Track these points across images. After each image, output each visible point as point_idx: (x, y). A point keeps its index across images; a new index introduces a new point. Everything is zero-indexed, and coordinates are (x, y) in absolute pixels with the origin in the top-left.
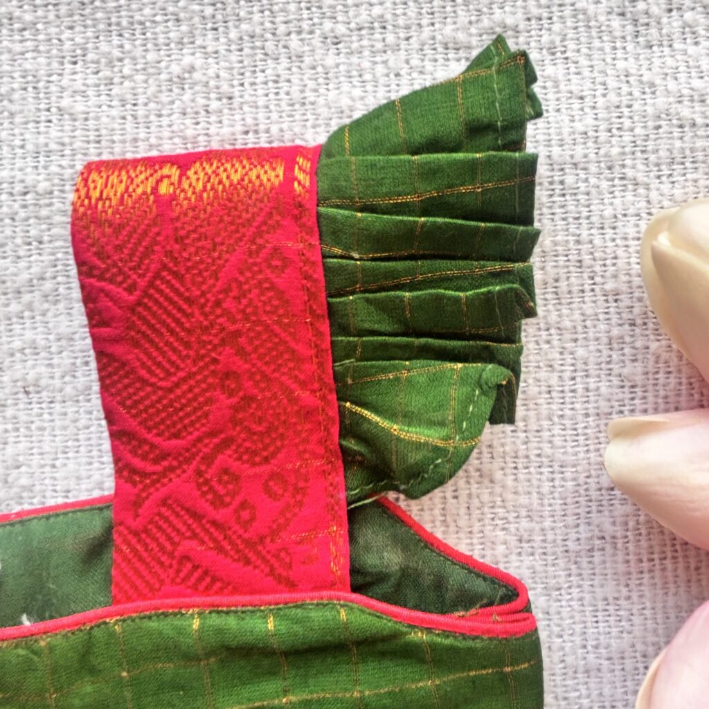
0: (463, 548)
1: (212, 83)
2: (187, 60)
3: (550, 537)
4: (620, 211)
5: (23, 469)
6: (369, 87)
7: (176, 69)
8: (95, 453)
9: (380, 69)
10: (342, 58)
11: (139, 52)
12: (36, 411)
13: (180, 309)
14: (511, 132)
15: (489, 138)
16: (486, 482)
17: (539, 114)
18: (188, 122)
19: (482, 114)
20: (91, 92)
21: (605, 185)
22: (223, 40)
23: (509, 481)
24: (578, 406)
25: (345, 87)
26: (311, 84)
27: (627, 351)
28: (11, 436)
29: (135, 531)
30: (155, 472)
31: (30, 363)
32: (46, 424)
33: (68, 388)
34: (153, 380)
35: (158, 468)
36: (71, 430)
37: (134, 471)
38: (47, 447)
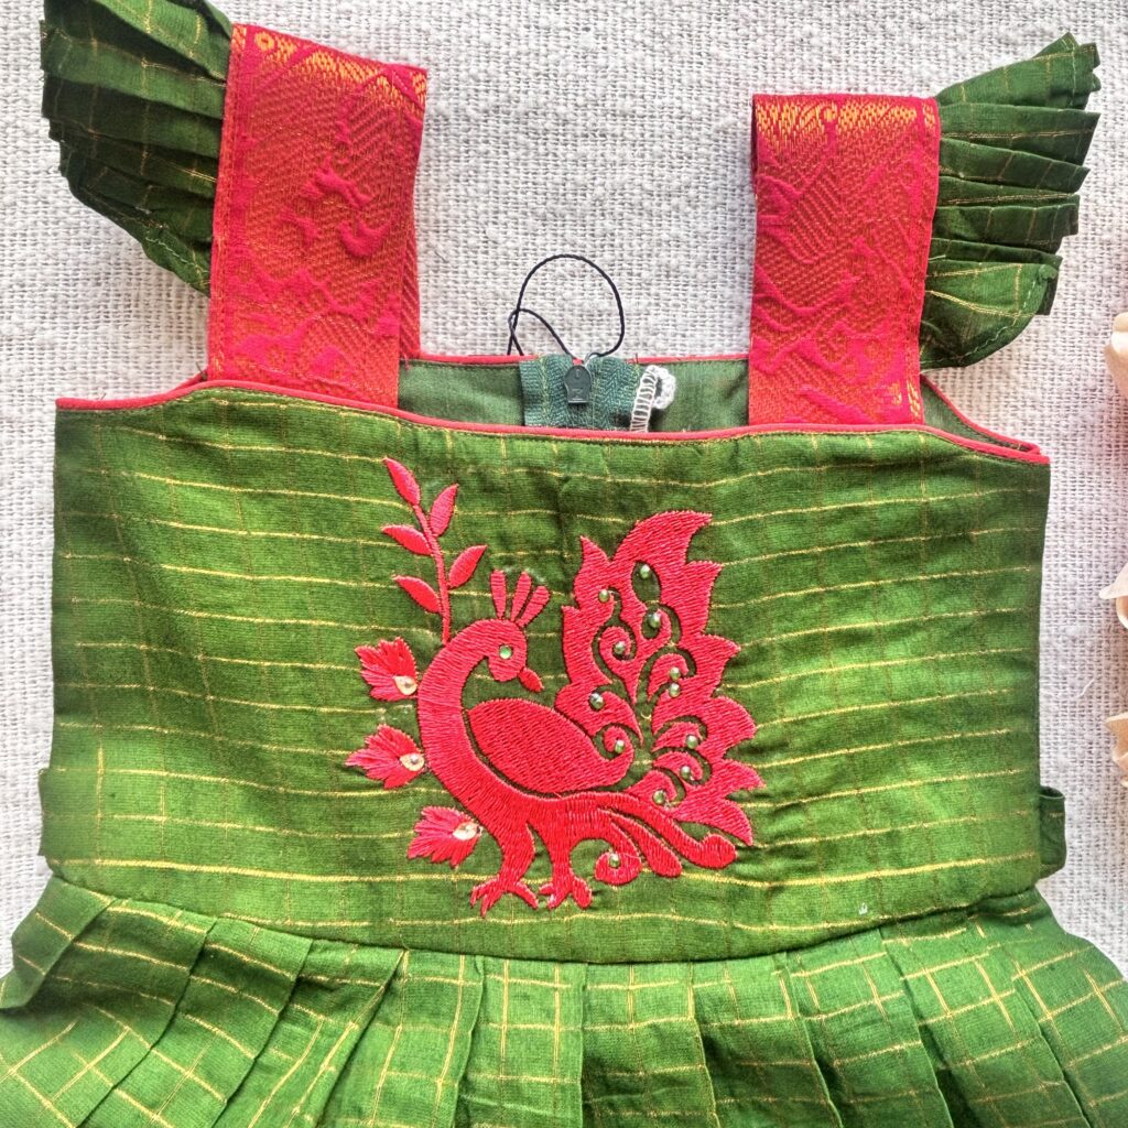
0: (982, 424)
1: (826, 48)
2: (807, 28)
3: (1047, 422)
4: (1117, 180)
5: (660, 336)
6: (943, 64)
7: (797, 34)
8: (717, 327)
9: (951, 53)
10: (923, 41)
11: (770, 17)
12: (673, 291)
13: (832, 204)
14: (1080, 97)
15: (1064, 100)
16: (1004, 376)
17: (1098, 88)
18: (806, 76)
19: (1063, 83)
20: (732, 43)
21: (1108, 159)
22: (835, 15)
23: (1021, 378)
24: (1076, 325)
25: (925, 63)
26: (899, 57)
27: (1113, 288)
28: (652, 310)
29: (767, 375)
30: (787, 332)
31: (673, 253)
32: (680, 302)
33: (700, 276)
34: (800, 258)
35: (789, 328)
36: (700, 308)
37: (772, 329)
38: (680, 320)
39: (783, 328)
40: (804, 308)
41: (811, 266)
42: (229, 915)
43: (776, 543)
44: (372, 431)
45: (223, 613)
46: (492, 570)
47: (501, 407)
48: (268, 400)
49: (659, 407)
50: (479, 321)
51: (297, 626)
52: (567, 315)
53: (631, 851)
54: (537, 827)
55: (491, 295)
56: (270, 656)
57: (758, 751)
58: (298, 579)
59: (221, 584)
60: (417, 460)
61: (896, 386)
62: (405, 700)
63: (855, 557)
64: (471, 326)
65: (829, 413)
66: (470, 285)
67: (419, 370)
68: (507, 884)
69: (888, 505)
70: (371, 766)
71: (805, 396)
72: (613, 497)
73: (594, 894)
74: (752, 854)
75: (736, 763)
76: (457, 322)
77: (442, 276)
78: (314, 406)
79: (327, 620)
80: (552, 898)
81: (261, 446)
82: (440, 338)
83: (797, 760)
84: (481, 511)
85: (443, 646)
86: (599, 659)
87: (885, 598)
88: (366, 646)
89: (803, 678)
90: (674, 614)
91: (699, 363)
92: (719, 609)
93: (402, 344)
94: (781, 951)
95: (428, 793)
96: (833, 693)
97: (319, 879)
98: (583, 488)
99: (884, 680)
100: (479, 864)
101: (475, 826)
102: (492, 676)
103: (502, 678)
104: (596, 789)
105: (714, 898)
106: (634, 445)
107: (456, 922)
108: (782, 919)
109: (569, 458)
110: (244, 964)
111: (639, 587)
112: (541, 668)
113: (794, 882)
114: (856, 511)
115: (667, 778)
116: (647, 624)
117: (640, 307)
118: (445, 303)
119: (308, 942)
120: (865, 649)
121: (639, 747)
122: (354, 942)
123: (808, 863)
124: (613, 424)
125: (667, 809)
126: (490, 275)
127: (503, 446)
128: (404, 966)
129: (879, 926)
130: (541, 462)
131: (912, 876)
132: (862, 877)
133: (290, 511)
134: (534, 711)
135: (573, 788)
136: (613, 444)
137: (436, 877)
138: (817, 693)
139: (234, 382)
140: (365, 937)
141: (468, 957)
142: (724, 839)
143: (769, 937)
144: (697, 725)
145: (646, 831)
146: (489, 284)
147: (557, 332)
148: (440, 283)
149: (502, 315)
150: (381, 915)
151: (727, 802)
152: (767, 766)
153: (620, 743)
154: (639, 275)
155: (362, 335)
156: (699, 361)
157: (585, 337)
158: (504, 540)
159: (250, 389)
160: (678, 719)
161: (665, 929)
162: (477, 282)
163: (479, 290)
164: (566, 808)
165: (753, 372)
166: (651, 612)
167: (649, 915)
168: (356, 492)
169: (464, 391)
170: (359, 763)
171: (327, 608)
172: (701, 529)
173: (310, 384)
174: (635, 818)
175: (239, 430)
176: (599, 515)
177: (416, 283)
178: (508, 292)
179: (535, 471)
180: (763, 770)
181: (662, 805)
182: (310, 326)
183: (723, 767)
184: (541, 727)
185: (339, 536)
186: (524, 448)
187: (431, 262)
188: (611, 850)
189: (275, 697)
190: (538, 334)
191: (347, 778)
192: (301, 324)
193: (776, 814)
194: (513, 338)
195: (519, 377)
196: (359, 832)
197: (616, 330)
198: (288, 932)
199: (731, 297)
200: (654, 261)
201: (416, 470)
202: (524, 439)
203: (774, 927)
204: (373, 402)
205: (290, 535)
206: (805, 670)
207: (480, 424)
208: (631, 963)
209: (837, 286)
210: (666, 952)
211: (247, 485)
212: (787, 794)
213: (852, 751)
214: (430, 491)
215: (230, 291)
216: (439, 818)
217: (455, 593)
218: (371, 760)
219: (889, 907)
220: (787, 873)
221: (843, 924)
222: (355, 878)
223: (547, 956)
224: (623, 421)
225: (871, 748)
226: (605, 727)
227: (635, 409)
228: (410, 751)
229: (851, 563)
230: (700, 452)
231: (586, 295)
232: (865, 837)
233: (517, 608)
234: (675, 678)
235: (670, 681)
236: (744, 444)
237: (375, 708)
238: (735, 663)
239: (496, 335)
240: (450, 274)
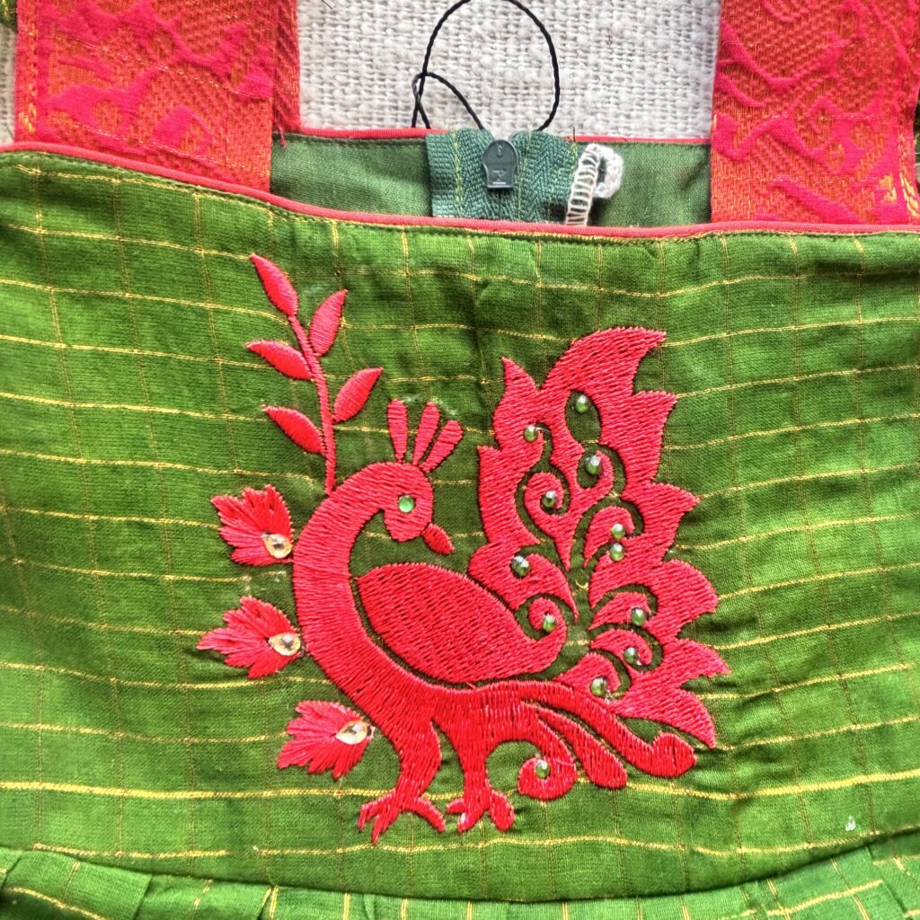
5: (599, 116)
8: (669, 108)
12: (616, 61)
28: (591, 83)
29: (734, 161)
30: (757, 108)
31: (616, 13)
32: (624, 76)
33: (649, 43)
34: (777, 14)
35: (762, 104)
36: (648, 83)
37: (741, 105)
38: (624, 97)
39: (755, 103)
40: (781, 79)
41: (791, 25)
42: (39, 846)
43: (744, 369)
44: (237, 219)
45: (32, 450)
46: (390, 400)
47: (403, 195)
48: (96, 172)
49: (602, 195)
50: (376, 89)
51: (135, 469)
52: (486, 86)
53: (563, 755)
54: (445, 727)
55: (390, 57)
56: (97, 508)
57: (721, 629)
58: (138, 408)
59: (30, 412)
60: (292, 260)
61: (889, 179)
62: (277, 564)
63: (835, 389)
64: (365, 95)
65: (808, 209)
66: (364, 42)
67: (300, 147)
68: (405, 803)
69: (880, 325)
70: (232, 649)
71: (779, 187)
72: (544, 309)
73: (518, 812)
74: (714, 758)
75: (693, 643)
76: (347, 89)
77: (329, 30)
78: (158, 184)
79: (174, 462)
80: (463, 818)
81: (88, 232)
82: (326, 109)
83: (767, 640)
84: (375, 323)
85: (326, 496)
86: (524, 513)
87: (872, 441)
88: (226, 496)
89: (774, 538)
90: (617, 457)
91: (649, 145)
92: (673, 451)
93: (276, 112)
94: (752, 880)
95: (304, 683)
96: (812, 556)
97: (162, 795)
98: (507, 294)
99: (872, 540)
100: (370, 775)
101: (365, 725)
102: (389, 533)
103: (401, 536)
104: (520, 677)
105: (667, 816)
106: (571, 241)
107: (340, 851)
108: (753, 840)
109: (488, 257)
110: (58, 911)
111: (574, 423)
112: (451, 525)
113: (768, 791)
114: (840, 332)
115: (608, 663)
116: (584, 469)
117: (576, 80)
118: (333, 64)
119: (144, 879)
120: (846, 501)
121: (573, 622)
122: (206, 877)
123: (784, 767)
124: (544, 216)
125: (608, 702)
126: (389, 31)
127: (405, 241)
128: (272, 909)
129: (867, 844)
130: (454, 262)
131: (907, 782)
132: (847, 783)
133: (124, 319)
134: (441, 577)
135: (491, 675)
136: (545, 240)
137: (314, 792)
138: (791, 556)
139: (49, 145)
140: (221, 871)
141: (355, 897)
142: (681, 739)
143: (735, 864)
144: (644, 596)
145: (582, 730)
146: (388, 42)
147: (473, 107)
148: (326, 39)
149: (404, 83)
150: (242, 842)
151: (683, 693)
152: (733, 646)
153: (550, 619)
154: (575, 39)
155: (224, 96)
156: (650, 144)
157: (508, 115)
158: (405, 362)
159: (71, 156)
160: (622, 588)
161: (607, 857)
162: (372, 40)
163: (376, 50)
164: (482, 701)
165: (716, 157)
166: (590, 454)
167: (587, 838)
168: (215, 297)
169: (355, 173)
170: (214, 646)
171: (174, 446)
172: (652, 350)
173: (153, 154)
174: (568, 713)
175: (54, 211)
176: (527, 331)
177: (295, 36)
178: (412, 54)
179: (445, 273)
180: (726, 652)
181: (602, 697)
182: (154, 77)
183: (678, 649)
184: (450, 599)
185: (191, 353)
186: (431, 243)
187: (316, 12)
188: (538, 755)
189: (104, 561)
190: (449, 108)
191: (199, 665)
192: (141, 73)
193: (744, 707)
194: (418, 107)
195: (425, 155)
196: (214, 735)
197: (545, 109)
198: (120, 867)
199: (685, 71)
200: (592, 24)
201: (293, 272)
202: (432, 232)
203: (744, 850)
204: (238, 182)
205: (126, 351)
206: (778, 527)
207: (376, 214)
208: (564, 900)
209: (821, 51)
210: (607, 885)
211: (68, 284)
212: (757, 682)
213: (834, 627)
214: (311, 298)
215: (44, 24)
216: (319, 716)
217: (342, 428)
218: (230, 642)
219: (881, 820)
220: (757, 780)
221: (827, 843)
222: (210, 794)
223: (458, 893)
224: (557, 211)
225: (856, 623)
226: (531, 599)
227: (572, 197)
228: (282, 629)
229: (833, 397)
230: (653, 253)
231: (509, 62)
232: (850, 733)
233: (421, 448)
234: (618, 537)
235: (612, 541)
236: (706, 245)
237: (237, 575)
238: (690, 519)
239: (396, 108)
240: (339, 28)
